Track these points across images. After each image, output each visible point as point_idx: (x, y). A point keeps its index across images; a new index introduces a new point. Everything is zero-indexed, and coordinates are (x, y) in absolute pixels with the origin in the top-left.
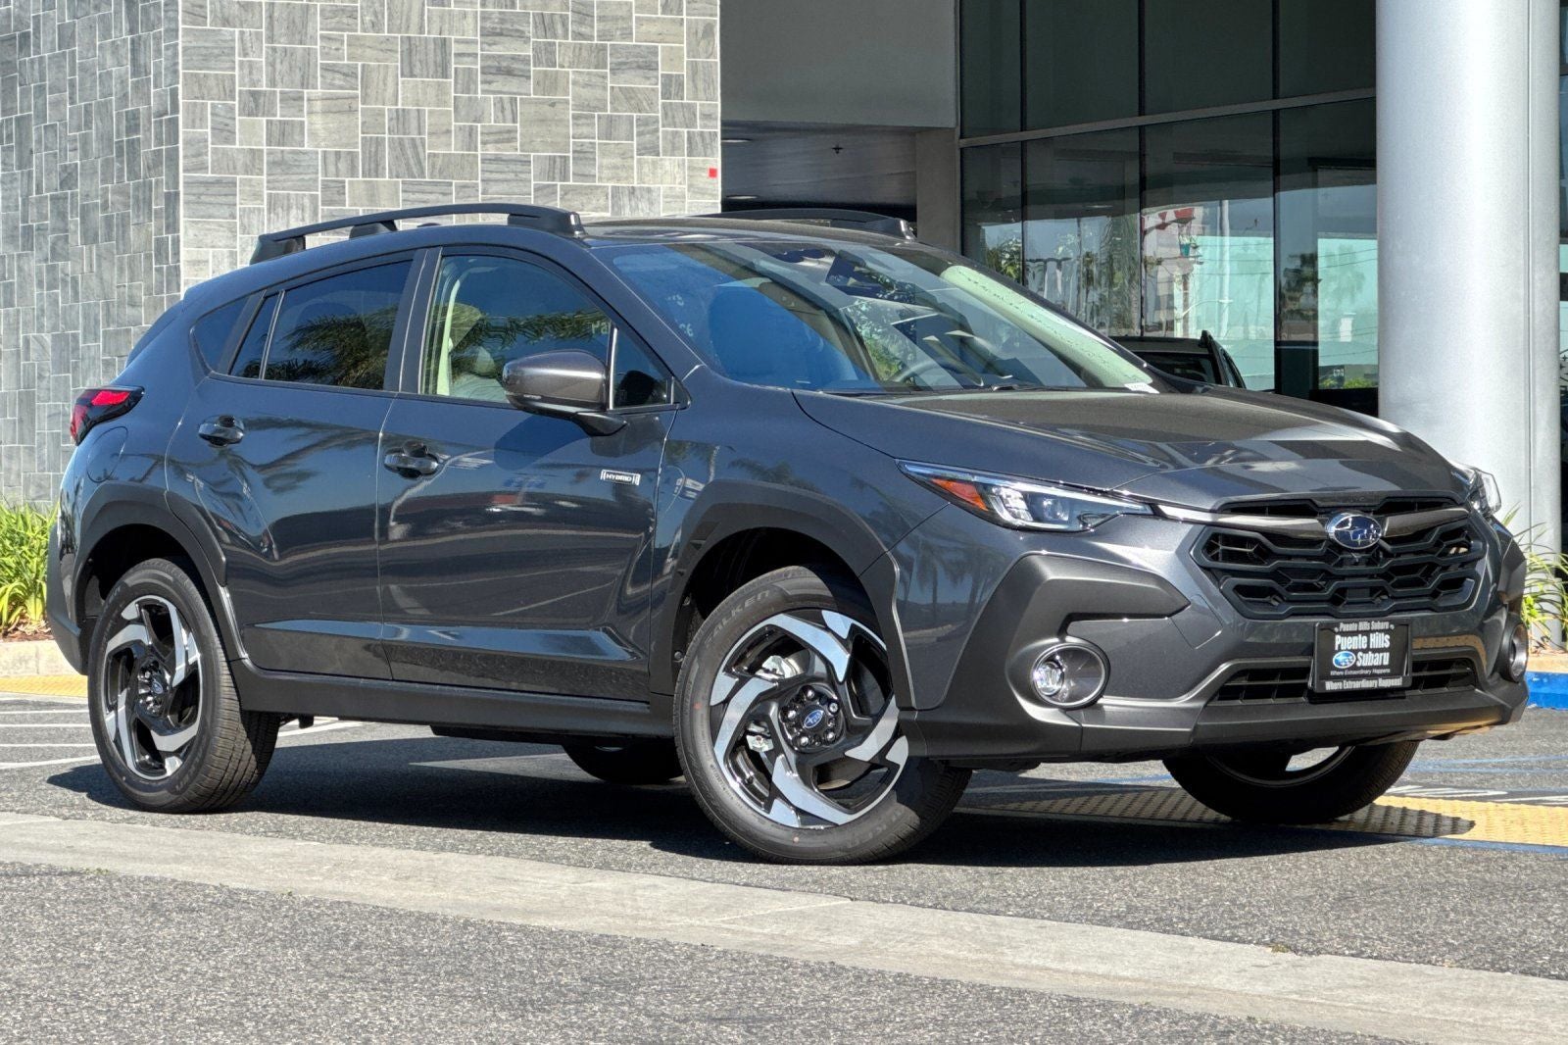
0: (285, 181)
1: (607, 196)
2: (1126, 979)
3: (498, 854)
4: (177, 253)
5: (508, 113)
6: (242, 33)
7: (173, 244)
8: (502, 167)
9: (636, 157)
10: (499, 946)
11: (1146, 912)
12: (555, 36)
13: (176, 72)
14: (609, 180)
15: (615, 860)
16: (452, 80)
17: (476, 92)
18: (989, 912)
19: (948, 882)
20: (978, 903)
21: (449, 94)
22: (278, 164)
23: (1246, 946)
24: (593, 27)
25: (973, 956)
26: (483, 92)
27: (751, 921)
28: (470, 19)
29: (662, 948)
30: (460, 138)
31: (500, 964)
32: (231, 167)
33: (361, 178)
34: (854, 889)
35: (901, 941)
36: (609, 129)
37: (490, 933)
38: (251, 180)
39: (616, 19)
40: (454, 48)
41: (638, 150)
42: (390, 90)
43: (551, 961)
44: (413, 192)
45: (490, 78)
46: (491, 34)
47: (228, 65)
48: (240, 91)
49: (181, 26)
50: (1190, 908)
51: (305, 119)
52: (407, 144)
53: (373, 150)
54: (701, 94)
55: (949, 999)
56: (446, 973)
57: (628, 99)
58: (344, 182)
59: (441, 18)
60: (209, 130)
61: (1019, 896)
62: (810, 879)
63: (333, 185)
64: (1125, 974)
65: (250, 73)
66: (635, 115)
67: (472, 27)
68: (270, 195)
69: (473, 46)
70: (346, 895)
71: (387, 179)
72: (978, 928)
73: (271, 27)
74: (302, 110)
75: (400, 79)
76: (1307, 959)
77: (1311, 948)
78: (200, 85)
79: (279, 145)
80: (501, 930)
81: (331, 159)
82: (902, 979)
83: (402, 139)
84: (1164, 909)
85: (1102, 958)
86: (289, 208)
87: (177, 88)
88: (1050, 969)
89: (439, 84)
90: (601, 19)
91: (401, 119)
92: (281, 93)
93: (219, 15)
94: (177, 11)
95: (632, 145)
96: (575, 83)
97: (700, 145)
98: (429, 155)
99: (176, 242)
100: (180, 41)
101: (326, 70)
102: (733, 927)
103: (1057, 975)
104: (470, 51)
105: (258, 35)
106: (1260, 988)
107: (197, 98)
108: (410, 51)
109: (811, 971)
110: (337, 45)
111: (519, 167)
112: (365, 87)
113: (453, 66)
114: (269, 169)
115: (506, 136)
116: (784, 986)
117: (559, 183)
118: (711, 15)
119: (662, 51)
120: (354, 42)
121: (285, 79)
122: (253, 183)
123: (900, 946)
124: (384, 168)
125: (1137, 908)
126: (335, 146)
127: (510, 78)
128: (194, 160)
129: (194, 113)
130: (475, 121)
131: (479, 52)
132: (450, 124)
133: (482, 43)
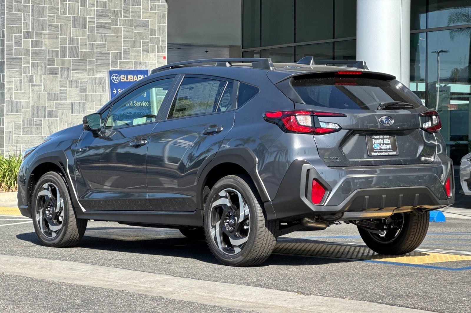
0: (36, 58)
1: (133, 64)
2: (251, 302)
3: (72, 261)
4: (4, 79)
5: (104, 39)
6: (24, 14)
7: (3, 77)
8: (101, 55)
9: (142, 53)
10: (59, 290)
11: (262, 282)
12: (118, 17)
13: (4, 25)
14: (133, 59)
15: (107, 263)
16: (87, 29)
17: (94, 33)
18: (214, 281)
19: (205, 271)
20: (212, 278)
21: (86, 33)
22: (35, 53)
23: (289, 292)
24: (129, 14)
25: (206, 295)
26: (96, 33)
27: (141, 283)
28: (93, 12)
29: (110, 291)
30: (89, 46)
31: (58, 296)
32: (20, 54)
33: (59, 58)
34: (176, 273)
35: (186, 290)
36: (134, 44)
37: (59, 286)
38: (26, 58)
39: (136, 12)
40: (88, 20)
41: (142, 51)
42: (68, 32)
43: (74, 295)
44: (75, 62)
45: (98, 29)
46: (99, 16)
47: (20, 23)
48: (23, 31)
49: (6, 12)
50: (276, 281)
51: (43, 40)
52: (73, 48)
53: (63, 49)
54: (161, 35)
55: (192, 309)
56: (40, 299)
57: (140, 36)
58: (54, 59)
59: (84, 11)
60: (14, 43)
61: (225, 276)
62: (163, 270)
63: (51, 60)
64: (251, 301)
65: (26, 26)
66: (142, 40)
67: (93, 13)
68: (32, 63)
69: (93, 19)
70: (20, 273)
71: (67, 58)
72: (210, 286)
73: (33, 12)
74: (42, 37)
75: (72, 29)
76: (307, 297)
77: (309, 293)
78: (11, 30)
79: (35, 48)
80: (62, 285)
81: (51, 52)
82: (180, 302)
83: (72, 47)
84: (268, 281)
85: (245, 296)
86: (38, 66)
87: (4, 30)
88: (228, 299)
89: (83, 30)
90: (132, 12)
91: (72, 41)
92: (36, 32)
93: (17, 9)
94: (4, 7)
95: (141, 49)
96: (124, 31)
97: (161, 50)
98: (80, 51)
99: (4, 76)
100: (5, 16)
101: (50, 26)
102: (136, 284)
103: (230, 301)
104: (93, 21)
105: (29, 15)
106: (290, 306)
107: (10, 33)
108: (75, 21)
109: (153, 299)
110: (53, 18)
111: (107, 55)
112: (61, 31)
113: (88, 25)
114: (32, 55)
115: (103, 46)
116: (143, 304)
117: (119, 60)
118: (165, 11)
119: (150, 22)
120: (58, 17)
121: (37, 28)
122: (27, 59)
123: (185, 291)
124: (66, 55)
125: (259, 280)
126: (51, 48)
127: (104, 29)
128: (9, 52)
129: (9, 37)
130: (94, 42)
131: (95, 21)
132: (86, 42)
133: (96, 18)
